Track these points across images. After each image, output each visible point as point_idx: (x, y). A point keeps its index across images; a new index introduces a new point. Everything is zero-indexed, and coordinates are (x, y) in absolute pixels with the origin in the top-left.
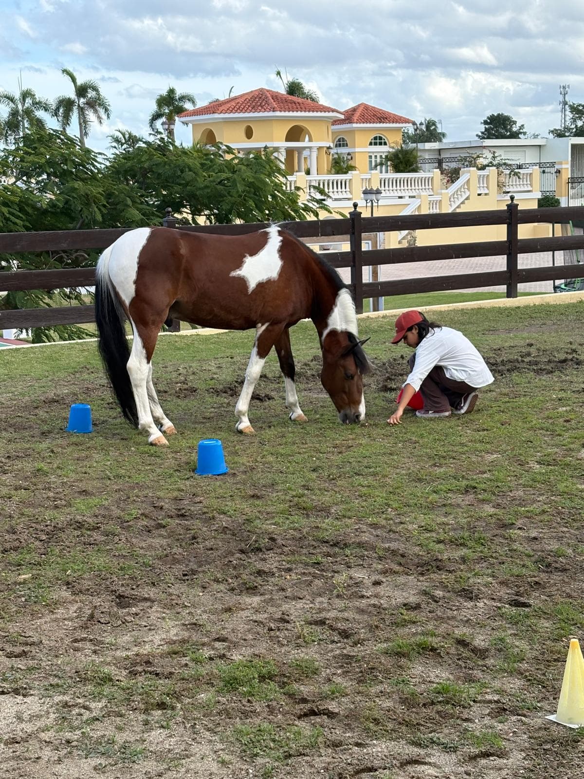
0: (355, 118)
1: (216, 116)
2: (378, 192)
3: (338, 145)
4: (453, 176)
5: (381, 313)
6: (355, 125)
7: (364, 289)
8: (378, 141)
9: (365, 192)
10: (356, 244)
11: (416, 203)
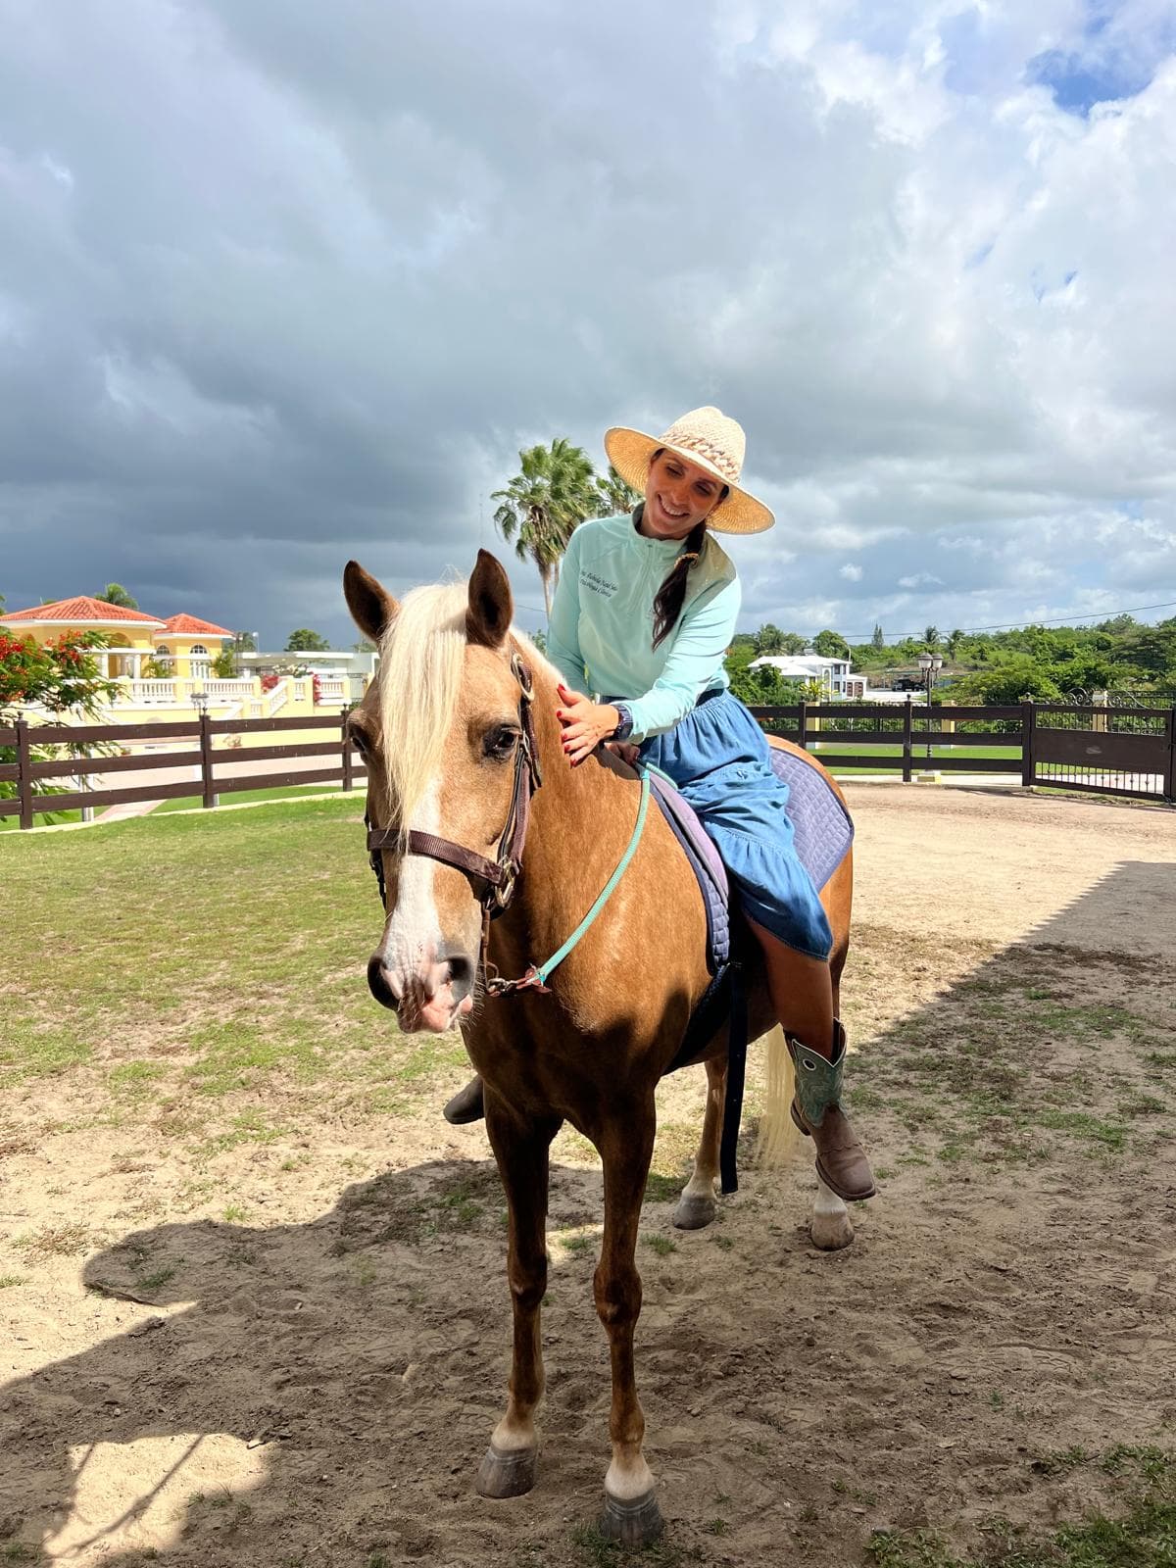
0: (176, 628)
1: (37, 622)
2: (205, 696)
3: (159, 653)
4: (269, 684)
5: (215, 809)
6: (176, 635)
7: (215, 785)
8: (199, 648)
9: (193, 696)
10: (205, 743)
11: (237, 706)
